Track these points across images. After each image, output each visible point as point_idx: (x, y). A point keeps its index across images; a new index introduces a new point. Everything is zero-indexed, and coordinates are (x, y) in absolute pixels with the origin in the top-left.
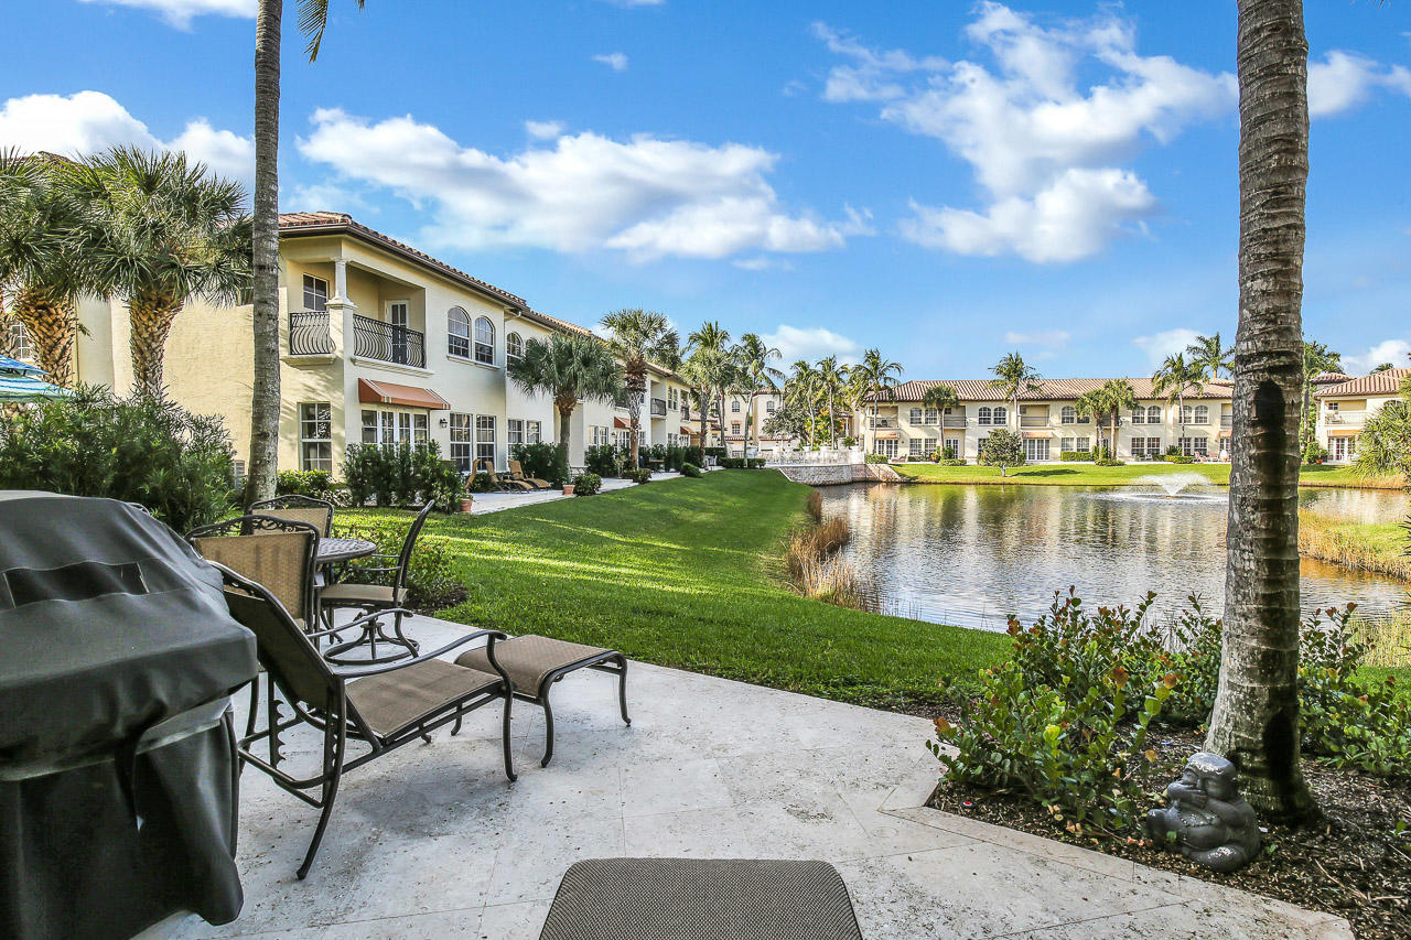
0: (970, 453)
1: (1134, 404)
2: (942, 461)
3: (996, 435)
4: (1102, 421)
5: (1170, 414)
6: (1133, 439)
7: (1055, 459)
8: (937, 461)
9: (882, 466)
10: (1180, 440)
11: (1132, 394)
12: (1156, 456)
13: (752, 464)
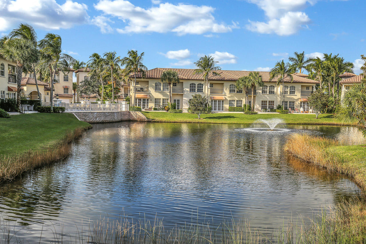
0: (185, 107)
1: (262, 84)
2: (170, 110)
3: (196, 97)
4: (248, 93)
5: (279, 89)
6: (262, 101)
7: (226, 110)
8: (168, 111)
9: (137, 112)
10: (283, 102)
11: (261, 80)
12: (272, 110)
13: (56, 110)
